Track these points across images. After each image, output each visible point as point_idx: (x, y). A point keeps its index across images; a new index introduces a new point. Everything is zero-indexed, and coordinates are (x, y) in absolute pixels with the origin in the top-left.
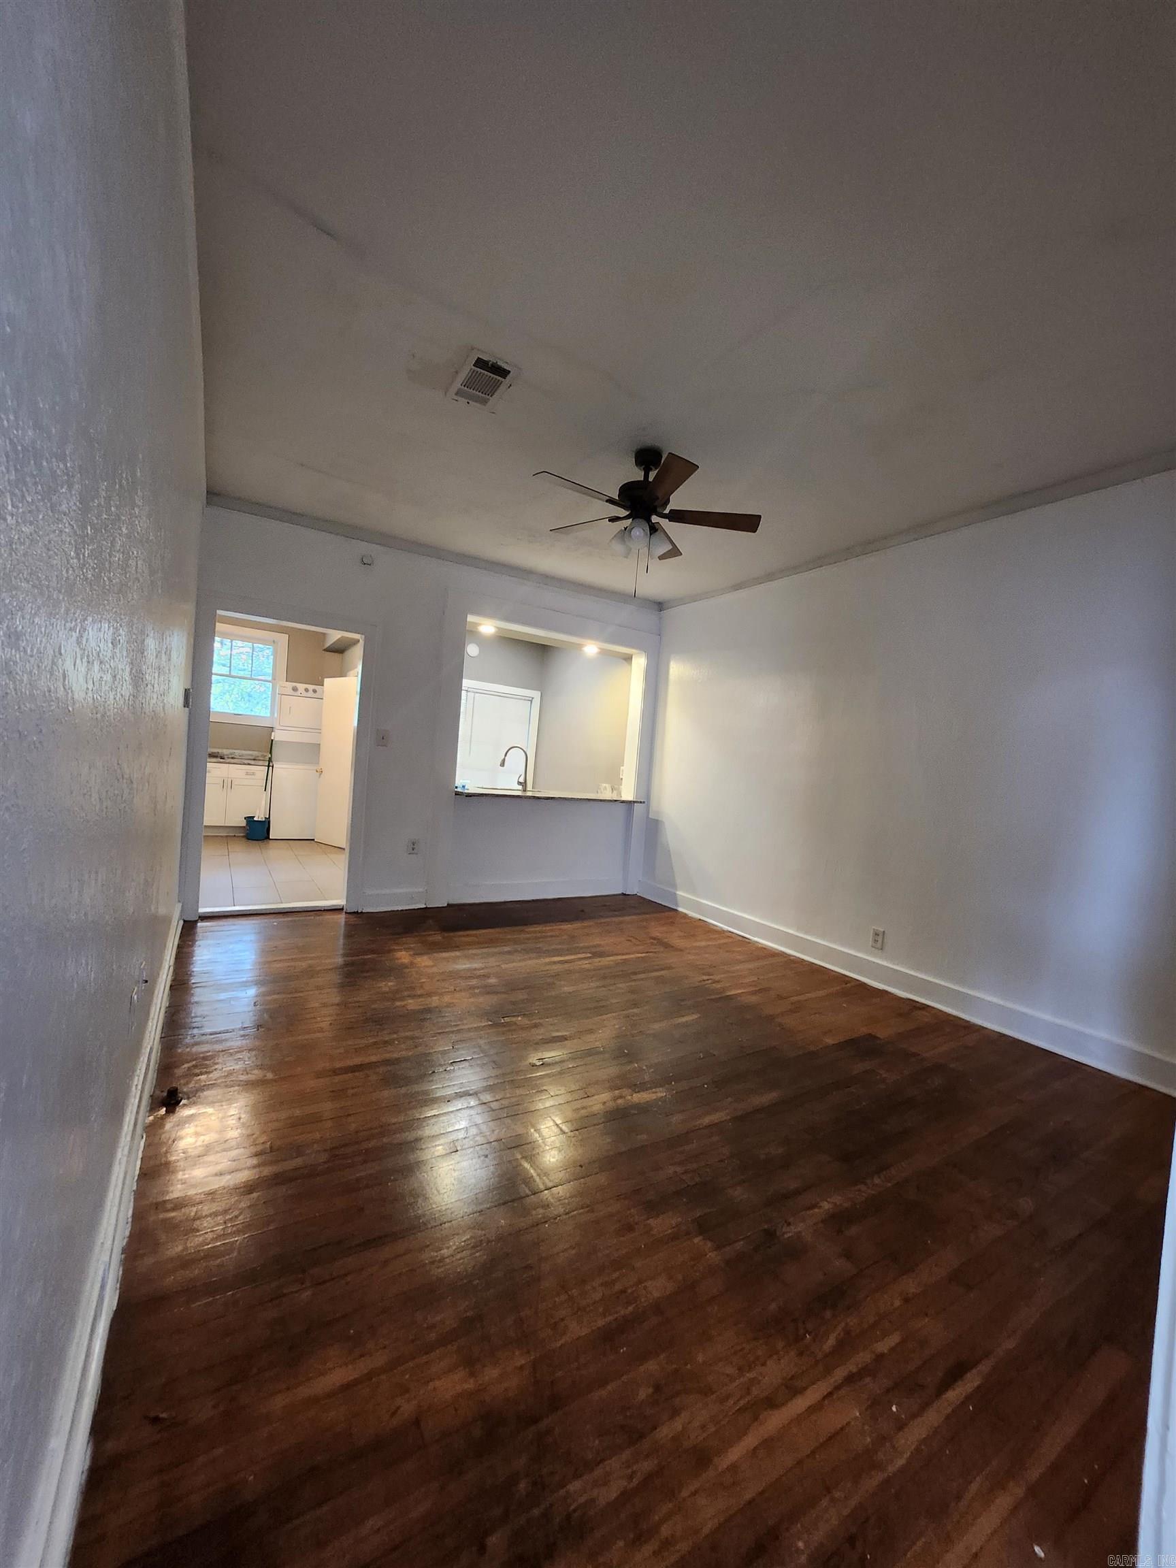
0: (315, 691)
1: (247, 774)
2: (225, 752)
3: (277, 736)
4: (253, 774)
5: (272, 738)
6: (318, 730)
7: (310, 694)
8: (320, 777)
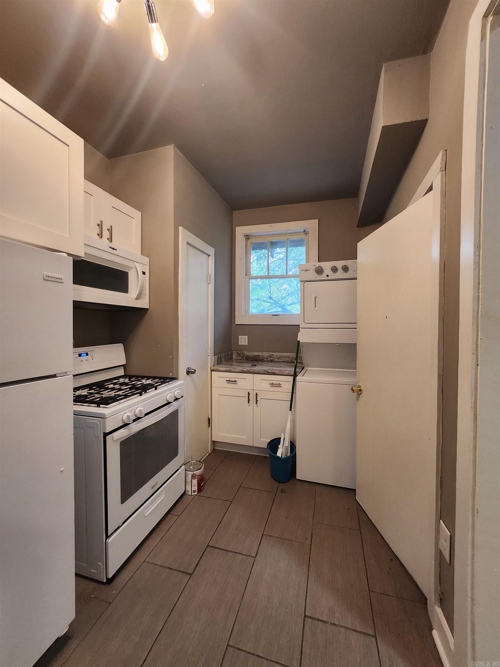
0: (345, 269)
1: (272, 385)
2: (265, 354)
3: (302, 337)
4: (279, 385)
5: (298, 340)
6: (352, 325)
7: (340, 274)
8: (358, 399)
